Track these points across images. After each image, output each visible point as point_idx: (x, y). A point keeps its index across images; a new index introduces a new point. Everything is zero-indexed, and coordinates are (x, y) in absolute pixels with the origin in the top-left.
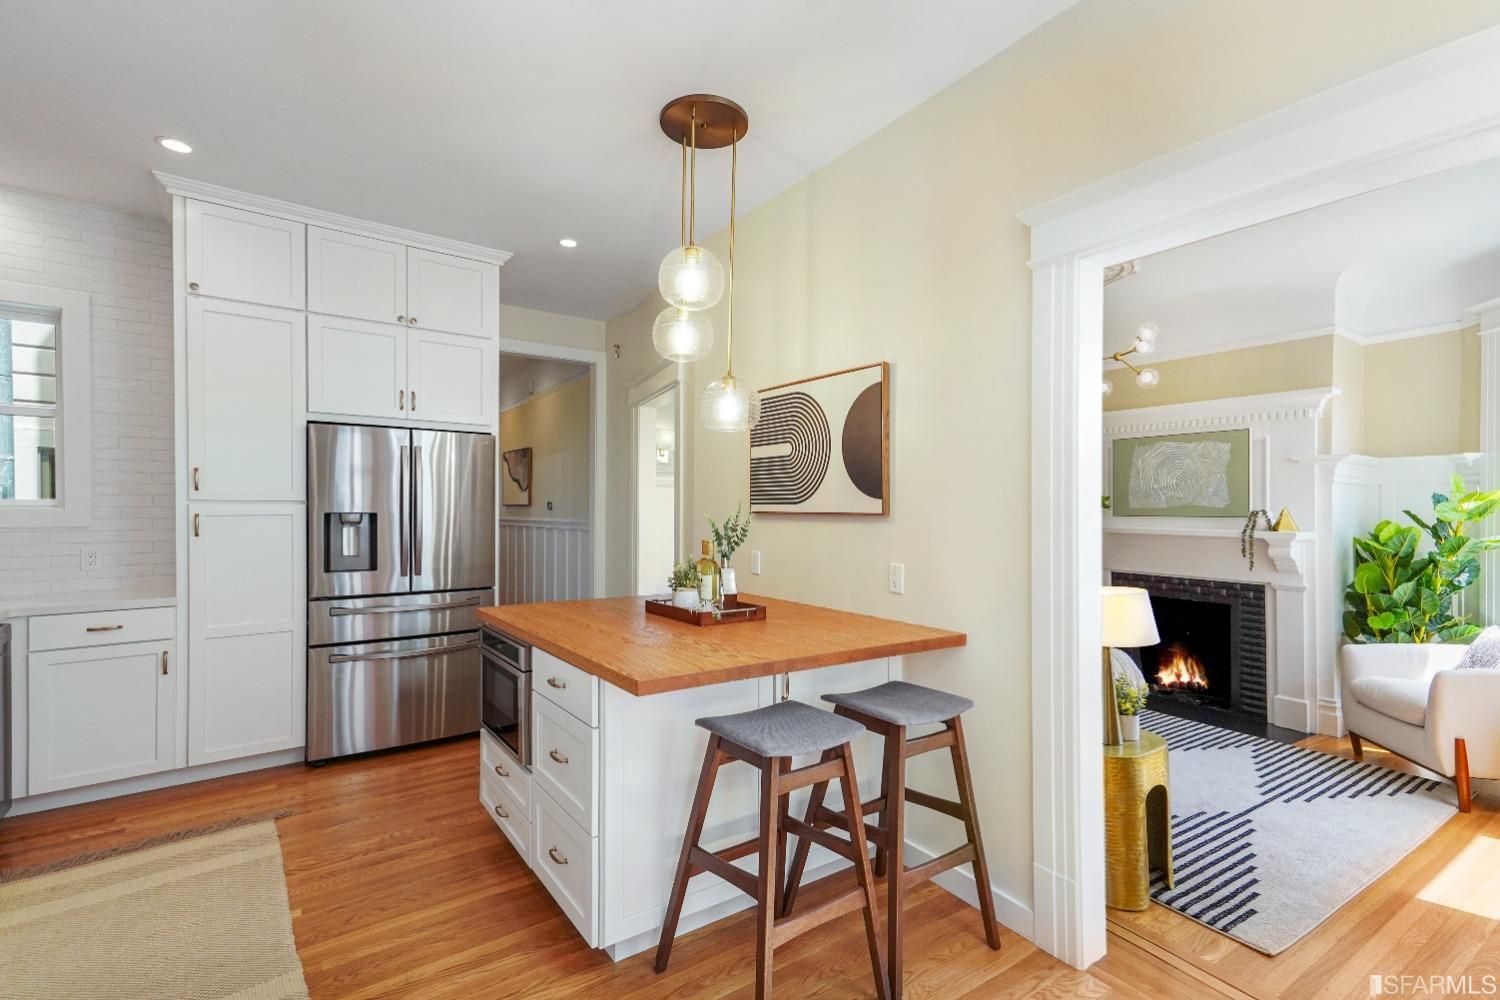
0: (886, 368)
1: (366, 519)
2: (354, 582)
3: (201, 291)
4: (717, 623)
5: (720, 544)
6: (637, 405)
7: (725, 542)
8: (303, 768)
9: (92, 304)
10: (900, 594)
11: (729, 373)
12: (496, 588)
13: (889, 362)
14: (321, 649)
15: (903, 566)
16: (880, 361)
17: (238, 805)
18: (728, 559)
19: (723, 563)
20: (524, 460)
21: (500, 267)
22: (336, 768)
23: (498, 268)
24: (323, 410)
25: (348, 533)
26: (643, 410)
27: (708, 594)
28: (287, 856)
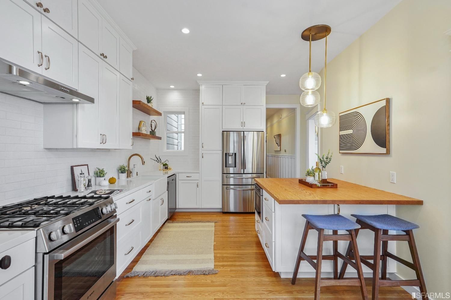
0: (388, 101)
1: (234, 154)
2: (231, 170)
3: (204, 104)
4: (319, 187)
5: (322, 163)
6: (308, 119)
7: (323, 163)
8: (222, 213)
9: (189, 110)
10: (395, 183)
11: (325, 109)
12: (265, 174)
13: (390, 98)
14: (225, 186)
15: (395, 173)
16: (385, 98)
17: (209, 218)
18: (325, 168)
19: (323, 169)
20: (279, 137)
21: (266, 86)
22: (228, 214)
23: (265, 86)
24: (226, 128)
25: (230, 157)
26: (310, 121)
27: (317, 178)
28: (215, 231)
